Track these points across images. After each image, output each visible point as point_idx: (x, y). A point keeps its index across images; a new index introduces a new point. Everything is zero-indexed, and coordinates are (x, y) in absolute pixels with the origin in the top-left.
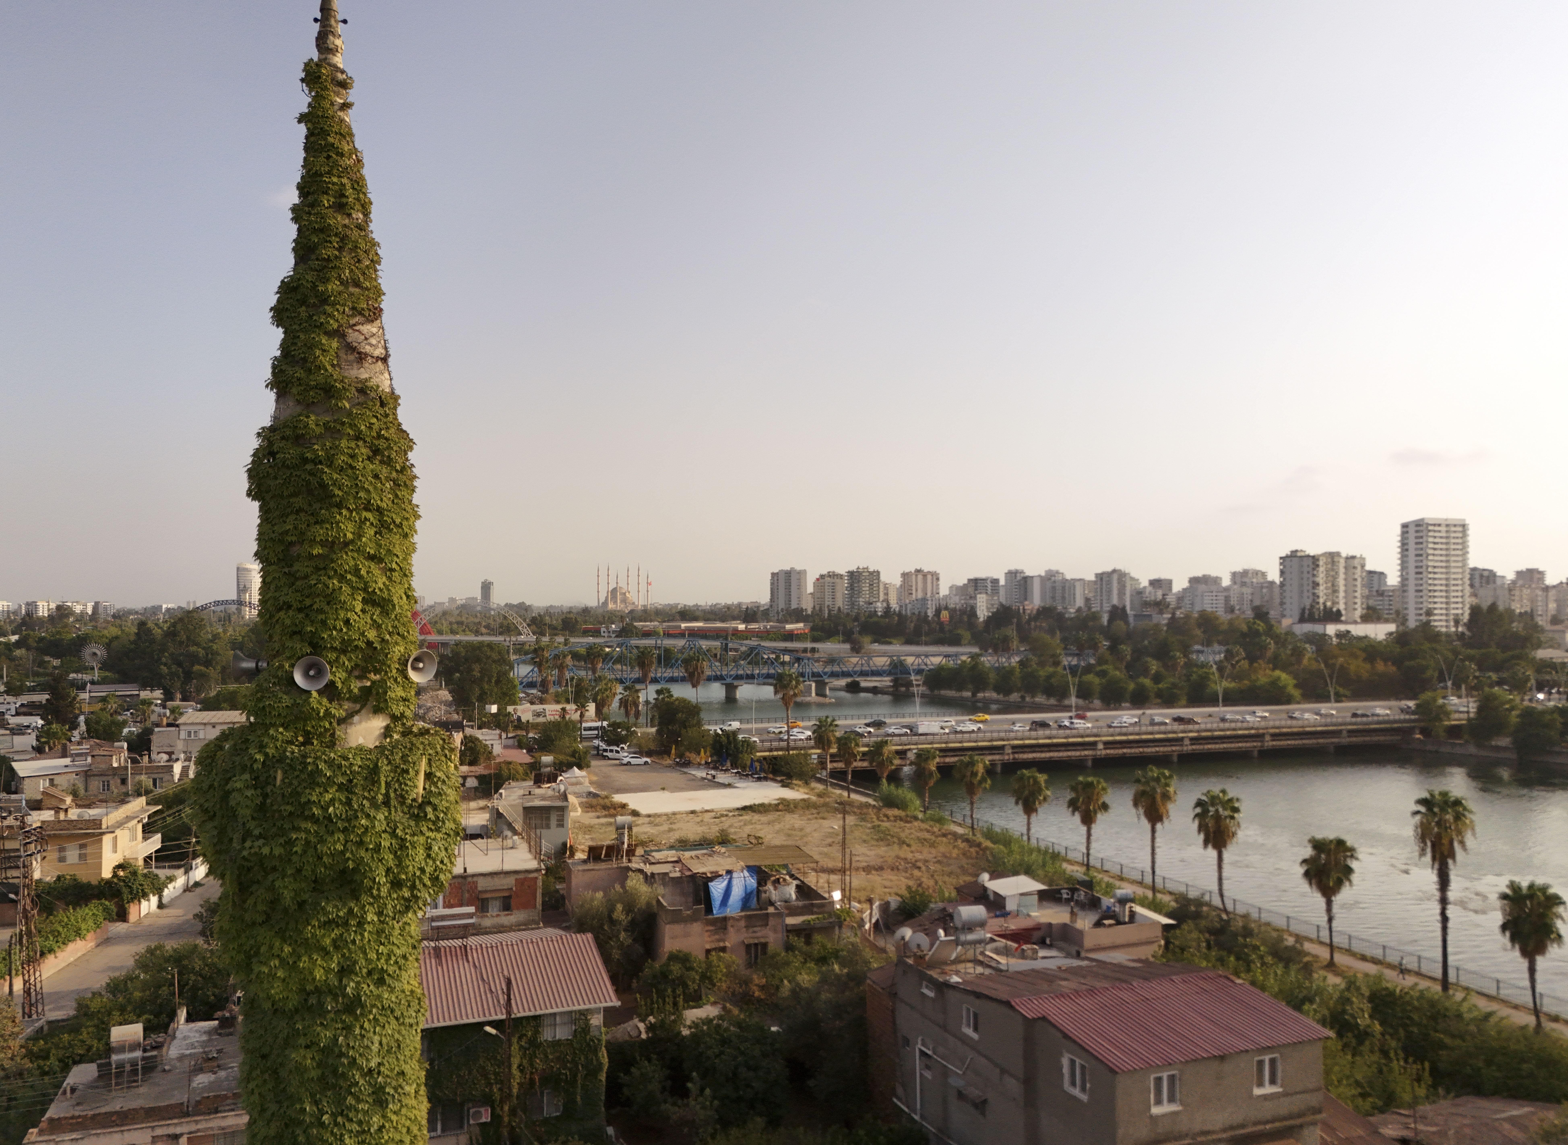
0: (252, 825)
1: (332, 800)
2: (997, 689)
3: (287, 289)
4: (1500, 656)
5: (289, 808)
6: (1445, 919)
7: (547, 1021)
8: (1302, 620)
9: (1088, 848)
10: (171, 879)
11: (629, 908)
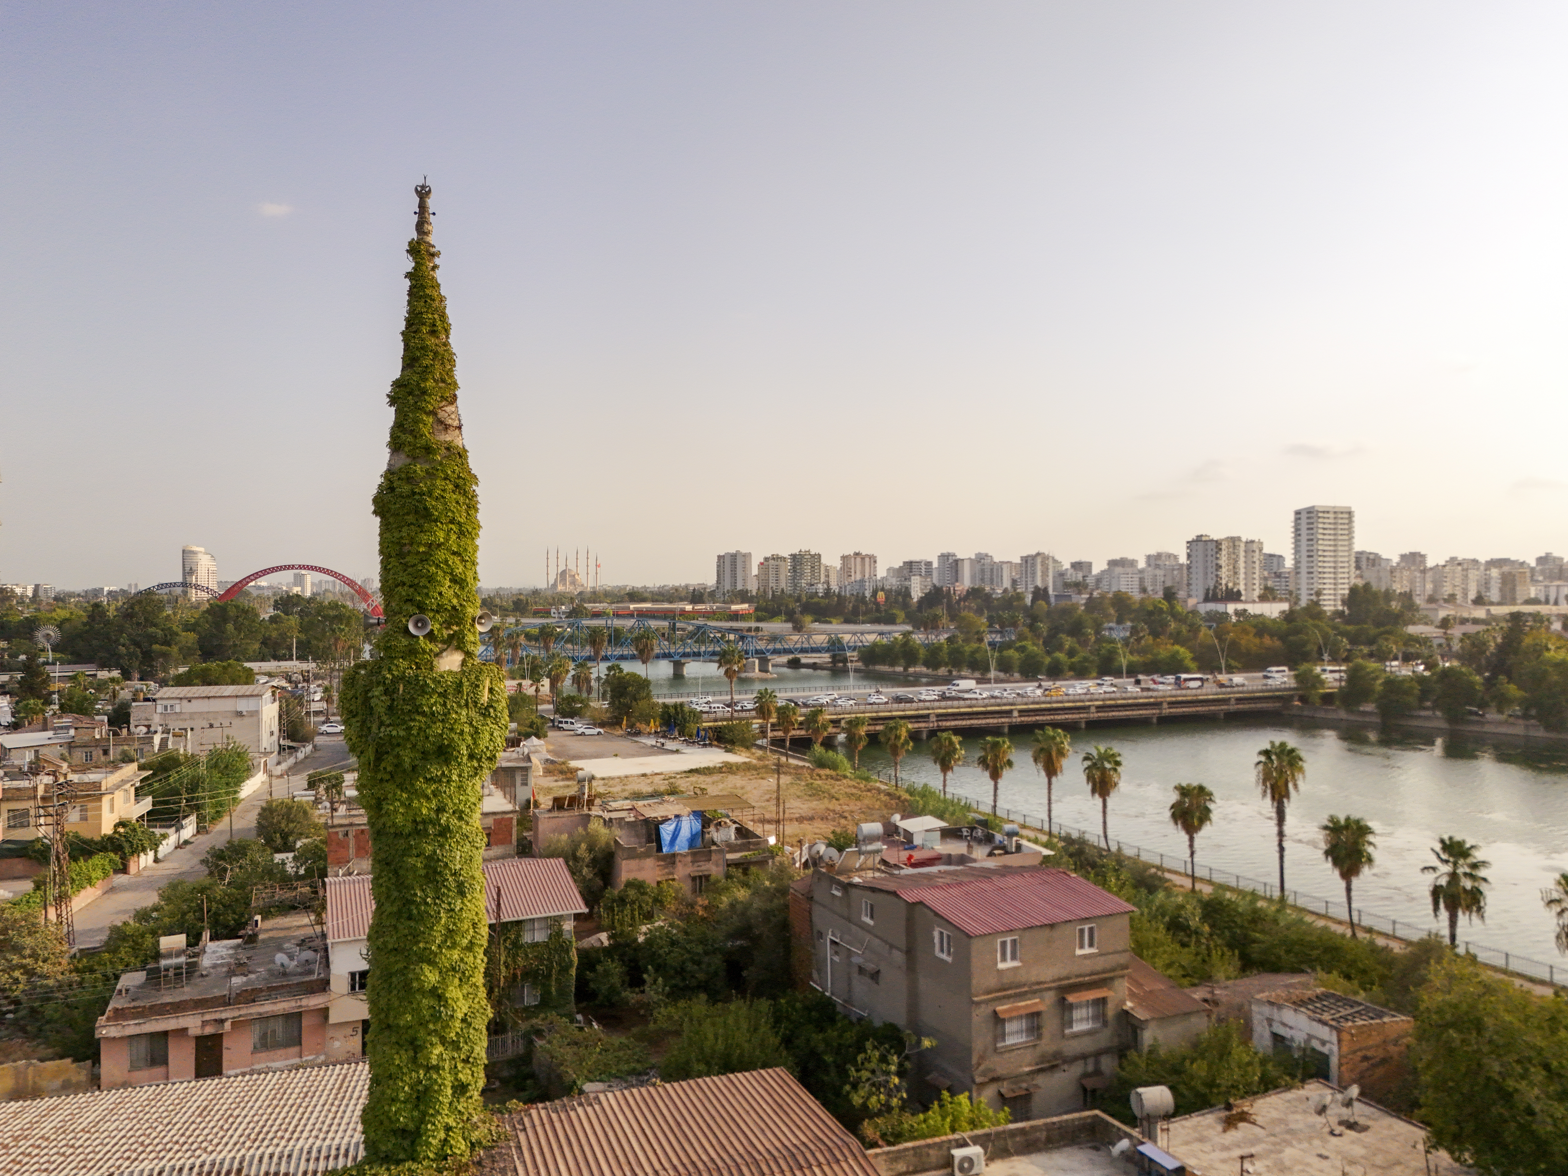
0: (384, 718)
1: (436, 702)
2: (927, 664)
3: (398, 384)
4: (1373, 631)
5: (409, 707)
6: (1282, 849)
7: (528, 926)
8: (1207, 600)
9: (995, 801)
10: (164, 836)
11: (590, 849)
